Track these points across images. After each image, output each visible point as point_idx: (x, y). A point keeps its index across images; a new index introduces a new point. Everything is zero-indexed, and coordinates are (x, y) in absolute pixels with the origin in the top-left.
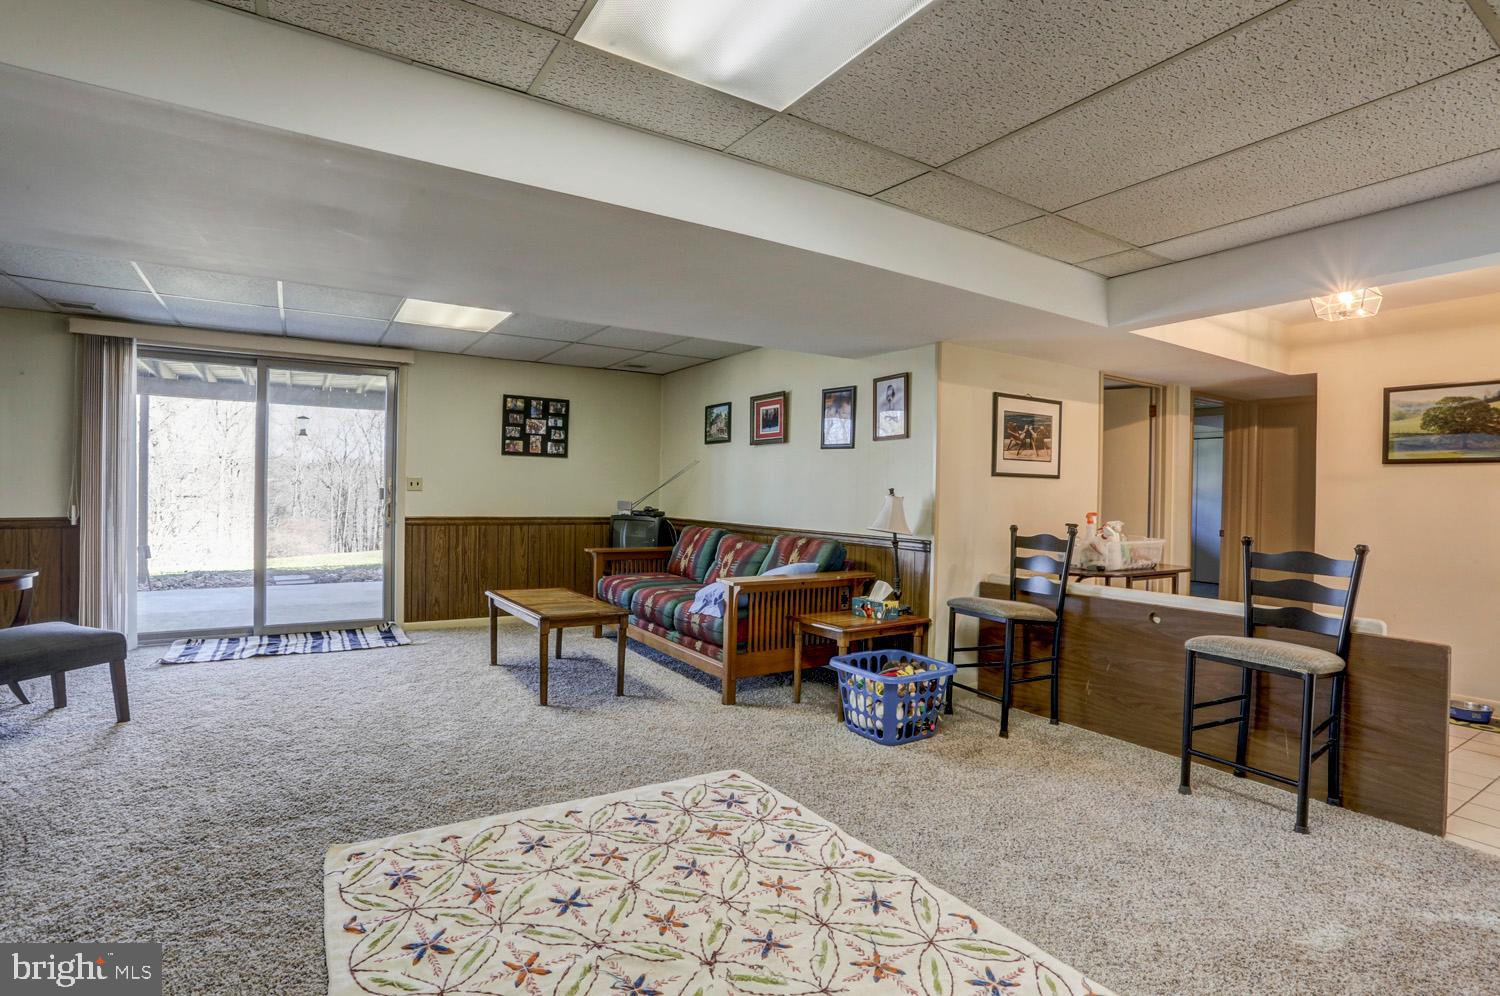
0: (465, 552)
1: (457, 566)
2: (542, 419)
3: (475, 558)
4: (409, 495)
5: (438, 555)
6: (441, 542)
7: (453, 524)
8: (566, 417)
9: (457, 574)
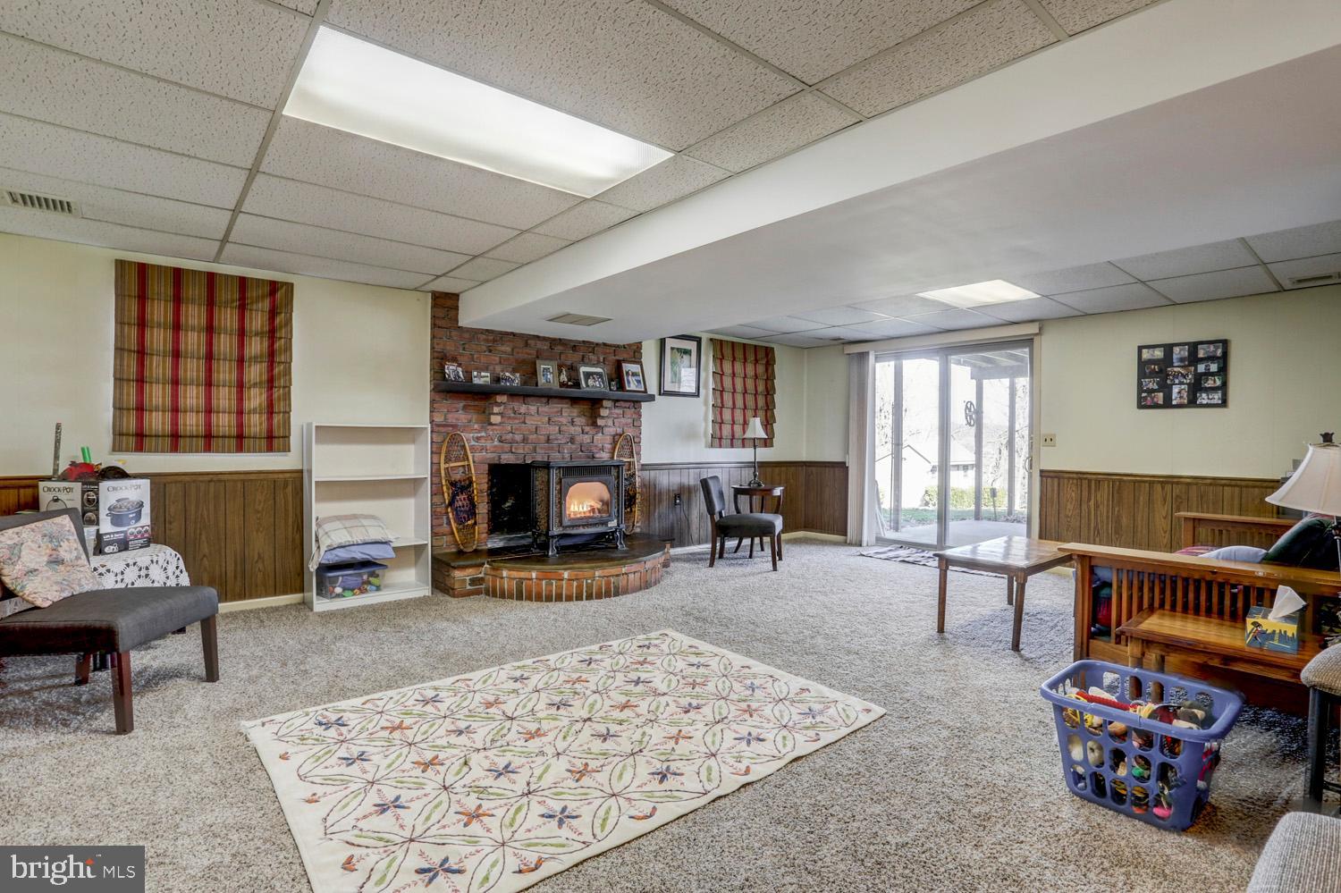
0: (1097, 506)
1: (1089, 520)
2: (1189, 365)
3: (1108, 512)
4: (1044, 449)
5: (1070, 506)
6: (1073, 494)
7: (1085, 479)
8: (1224, 361)
9: (1089, 524)
